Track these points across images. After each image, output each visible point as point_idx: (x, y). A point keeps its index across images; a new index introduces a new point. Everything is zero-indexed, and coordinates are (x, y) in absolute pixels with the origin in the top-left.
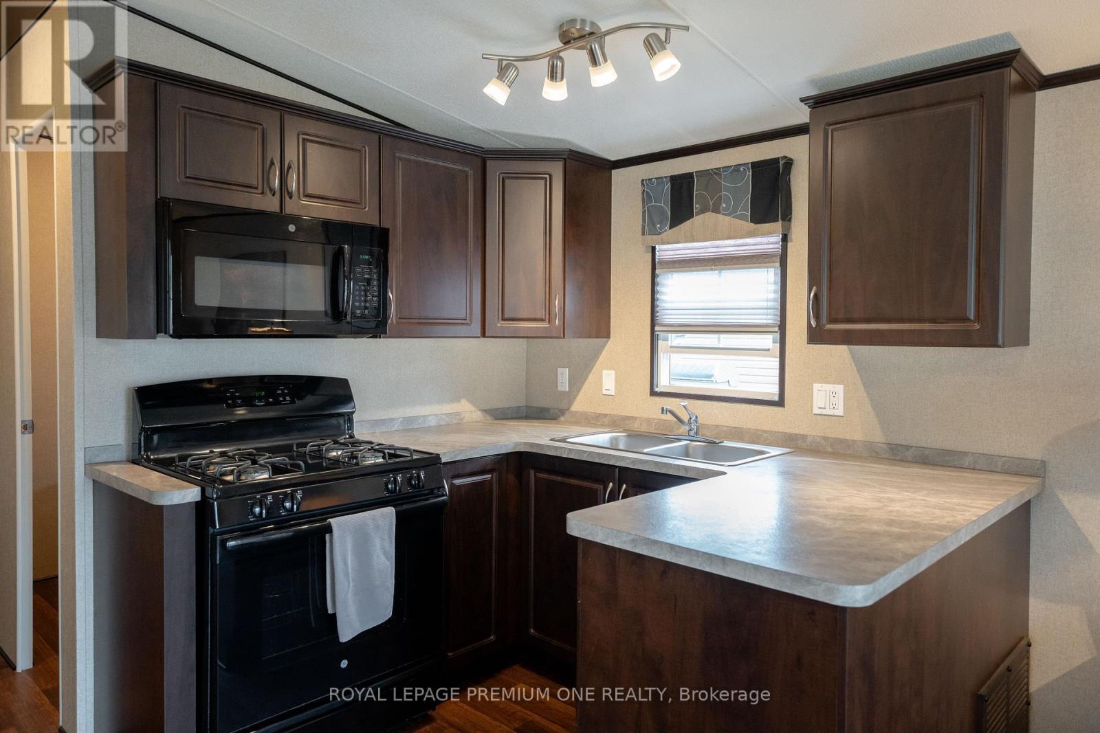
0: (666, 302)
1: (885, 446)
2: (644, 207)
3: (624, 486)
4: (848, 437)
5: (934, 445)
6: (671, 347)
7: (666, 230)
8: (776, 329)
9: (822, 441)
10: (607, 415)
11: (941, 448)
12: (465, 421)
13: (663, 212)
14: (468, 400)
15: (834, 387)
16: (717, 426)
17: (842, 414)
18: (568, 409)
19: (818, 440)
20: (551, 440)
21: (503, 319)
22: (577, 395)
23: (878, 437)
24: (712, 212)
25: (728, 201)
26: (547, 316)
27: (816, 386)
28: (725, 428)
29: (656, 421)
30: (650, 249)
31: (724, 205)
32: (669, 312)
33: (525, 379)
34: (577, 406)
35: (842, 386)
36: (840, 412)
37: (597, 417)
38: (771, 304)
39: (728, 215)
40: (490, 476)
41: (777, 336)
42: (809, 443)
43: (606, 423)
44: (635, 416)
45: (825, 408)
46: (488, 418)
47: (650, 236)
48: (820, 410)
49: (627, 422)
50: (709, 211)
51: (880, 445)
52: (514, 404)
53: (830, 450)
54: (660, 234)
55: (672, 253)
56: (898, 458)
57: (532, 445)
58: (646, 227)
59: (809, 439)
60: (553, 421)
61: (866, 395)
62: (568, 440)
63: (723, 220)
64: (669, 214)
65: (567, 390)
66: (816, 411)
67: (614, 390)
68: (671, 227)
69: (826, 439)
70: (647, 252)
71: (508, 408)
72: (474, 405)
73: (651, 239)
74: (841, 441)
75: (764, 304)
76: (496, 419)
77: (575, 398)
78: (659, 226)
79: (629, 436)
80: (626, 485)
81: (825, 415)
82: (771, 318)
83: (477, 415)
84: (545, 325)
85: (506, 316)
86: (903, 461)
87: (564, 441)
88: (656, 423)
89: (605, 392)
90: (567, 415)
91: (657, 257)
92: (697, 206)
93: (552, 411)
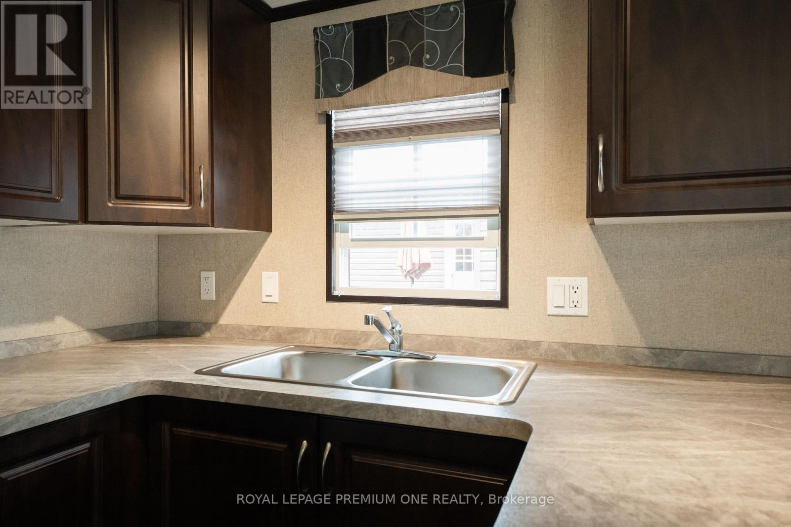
0: (347, 184)
1: (646, 352)
2: (318, 62)
3: (329, 445)
4: (595, 342)
5: (711, 348)
6: (352, 240)
7: (349, 91)
8: (497, 211)
9: (562, 349)
10: (269, 327)
11: (721, 350)
12: (61, 346)
13: (344, 68)
14: (67, 317)
15: (575, 280)
16: (418, 336)
17: (587, 315)
18: (216, 322)
19: (556, 347)
20: (197, 373)
21: (118, 197)
22: (227, 304)
23: (635, 339)
24: (411, 65)
25: (432, 50)
26: (187, 195)
27: (551, 281)
28: (429, 338)
29: (335, 332)
30: (324, 119)
31: (428, 56)
32: (350, 196)
33: (155, 288)
34: (228, 318)
35: (586, 278)
36: (583, 310)
37: (254, 331)
38: (487, 181)
39: (433, 68)
40: (87, 445)
41: (497, 220)
42: (542, 352)
43: (268, 338)
44: (307, 327)
45: (563, 307)
46: (101, 339)
47: (326, 99)
48: (558, 309)
49: (295, 335)
50: (407, 64)
51: (638, 350)
52: (141, 319)
53: (572, 359)
54: (340, 95)
55: (353, 122)
56: (664, 366)
57: (166, 384)
58: (321, 88)
59: (544, 346)
60: (195, 339)
61: (617, 289)
62: (224, 370)
63: (426, 76)
64: (353, 70)
65: (214, 299)
66: (551, 310)
67: (277, 296)
68: (355, 87)
69: (566, 345)
70: (320, 123)
71: (132, 325)
72: (78, 324)
73: (325, 103)
74: (586, 348)
75: (479, 181)
76: (114, 340)
77: (224, 308)
78: (338, 85)
79: (305, 355)
80: (331, 442)
81: (562, 316)
82: (488, 197)
83: (83, 337)
84: (184, 207)
85: (122, 192)
86: (673, 370)
87: (216, 372)
88: (336, 335)
89: (265, 299)
90: (214, 330)
91: (333, 129)
92: (391, 58)
93: (193, 325)
